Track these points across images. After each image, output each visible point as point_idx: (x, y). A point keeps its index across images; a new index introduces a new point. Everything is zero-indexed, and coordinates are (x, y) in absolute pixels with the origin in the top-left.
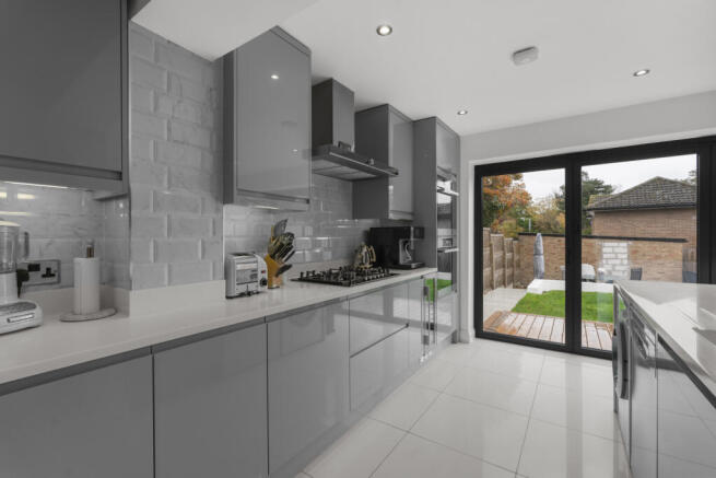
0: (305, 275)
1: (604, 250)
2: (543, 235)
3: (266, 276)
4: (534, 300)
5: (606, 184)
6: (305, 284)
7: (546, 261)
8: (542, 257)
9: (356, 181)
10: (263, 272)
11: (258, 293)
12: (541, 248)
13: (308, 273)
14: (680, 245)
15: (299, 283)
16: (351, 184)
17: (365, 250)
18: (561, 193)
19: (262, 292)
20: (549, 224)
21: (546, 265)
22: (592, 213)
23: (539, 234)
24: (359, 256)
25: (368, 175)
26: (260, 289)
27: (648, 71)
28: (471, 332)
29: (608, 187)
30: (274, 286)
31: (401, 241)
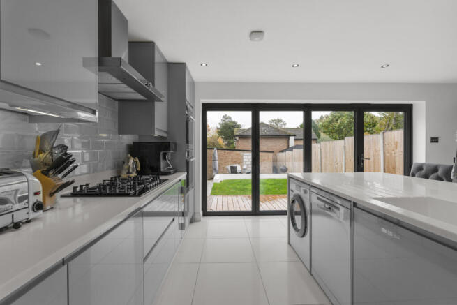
0: (78, 189)
1: (244, 157)
2: (218, 149)
3: (40, 198)
4: (219, 186)
5: (238, 124)
6: (78, 199)
7: (219, 163)
8: (217, 162)
9: (121, 101)
10: (36, 194)
11: (28, 221)
12: (217, 156)
13: (81, 186)
14: (271, 154)
15: (71, 199)
16: (117, 102)
17: (131, 161)
18: (219, 127)
19: (34, 219)
20: (213, 143)
21: (219, 166)
22: (237, 138)
23: (215, 149)
24: (126, 167)
25: (141, 97)
26: (32, 215)
27: (298, 65)
28: (201, 213)
29: (239, 125)
30: (48, 207)
31: (161, 153)
